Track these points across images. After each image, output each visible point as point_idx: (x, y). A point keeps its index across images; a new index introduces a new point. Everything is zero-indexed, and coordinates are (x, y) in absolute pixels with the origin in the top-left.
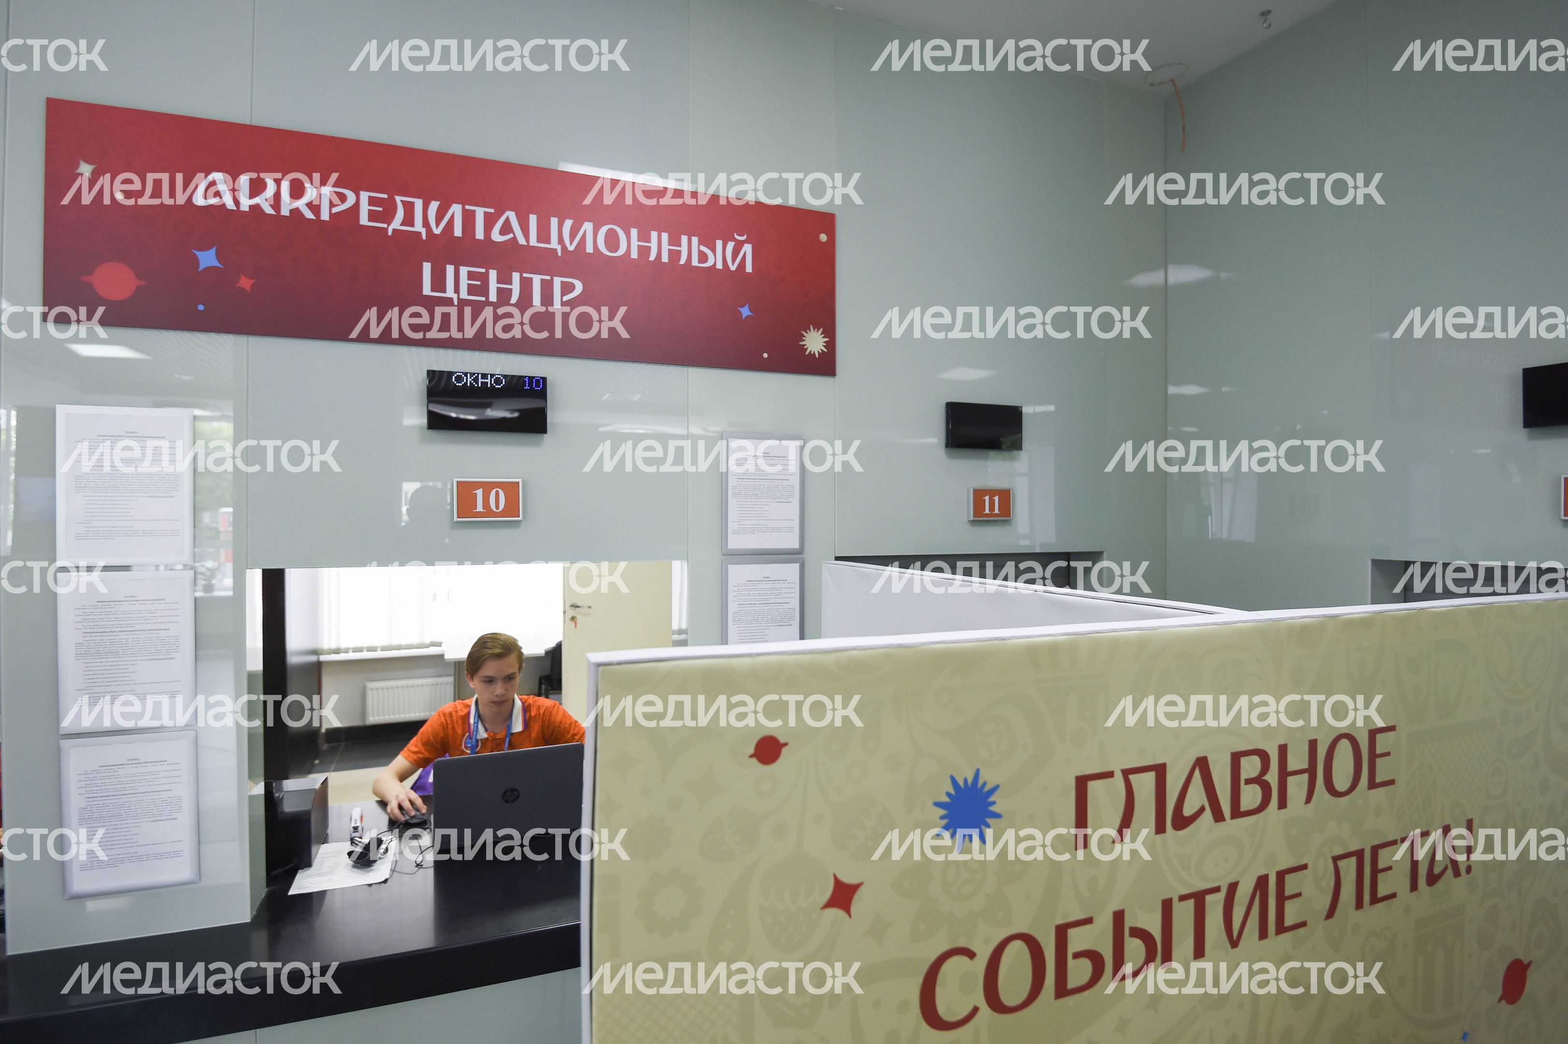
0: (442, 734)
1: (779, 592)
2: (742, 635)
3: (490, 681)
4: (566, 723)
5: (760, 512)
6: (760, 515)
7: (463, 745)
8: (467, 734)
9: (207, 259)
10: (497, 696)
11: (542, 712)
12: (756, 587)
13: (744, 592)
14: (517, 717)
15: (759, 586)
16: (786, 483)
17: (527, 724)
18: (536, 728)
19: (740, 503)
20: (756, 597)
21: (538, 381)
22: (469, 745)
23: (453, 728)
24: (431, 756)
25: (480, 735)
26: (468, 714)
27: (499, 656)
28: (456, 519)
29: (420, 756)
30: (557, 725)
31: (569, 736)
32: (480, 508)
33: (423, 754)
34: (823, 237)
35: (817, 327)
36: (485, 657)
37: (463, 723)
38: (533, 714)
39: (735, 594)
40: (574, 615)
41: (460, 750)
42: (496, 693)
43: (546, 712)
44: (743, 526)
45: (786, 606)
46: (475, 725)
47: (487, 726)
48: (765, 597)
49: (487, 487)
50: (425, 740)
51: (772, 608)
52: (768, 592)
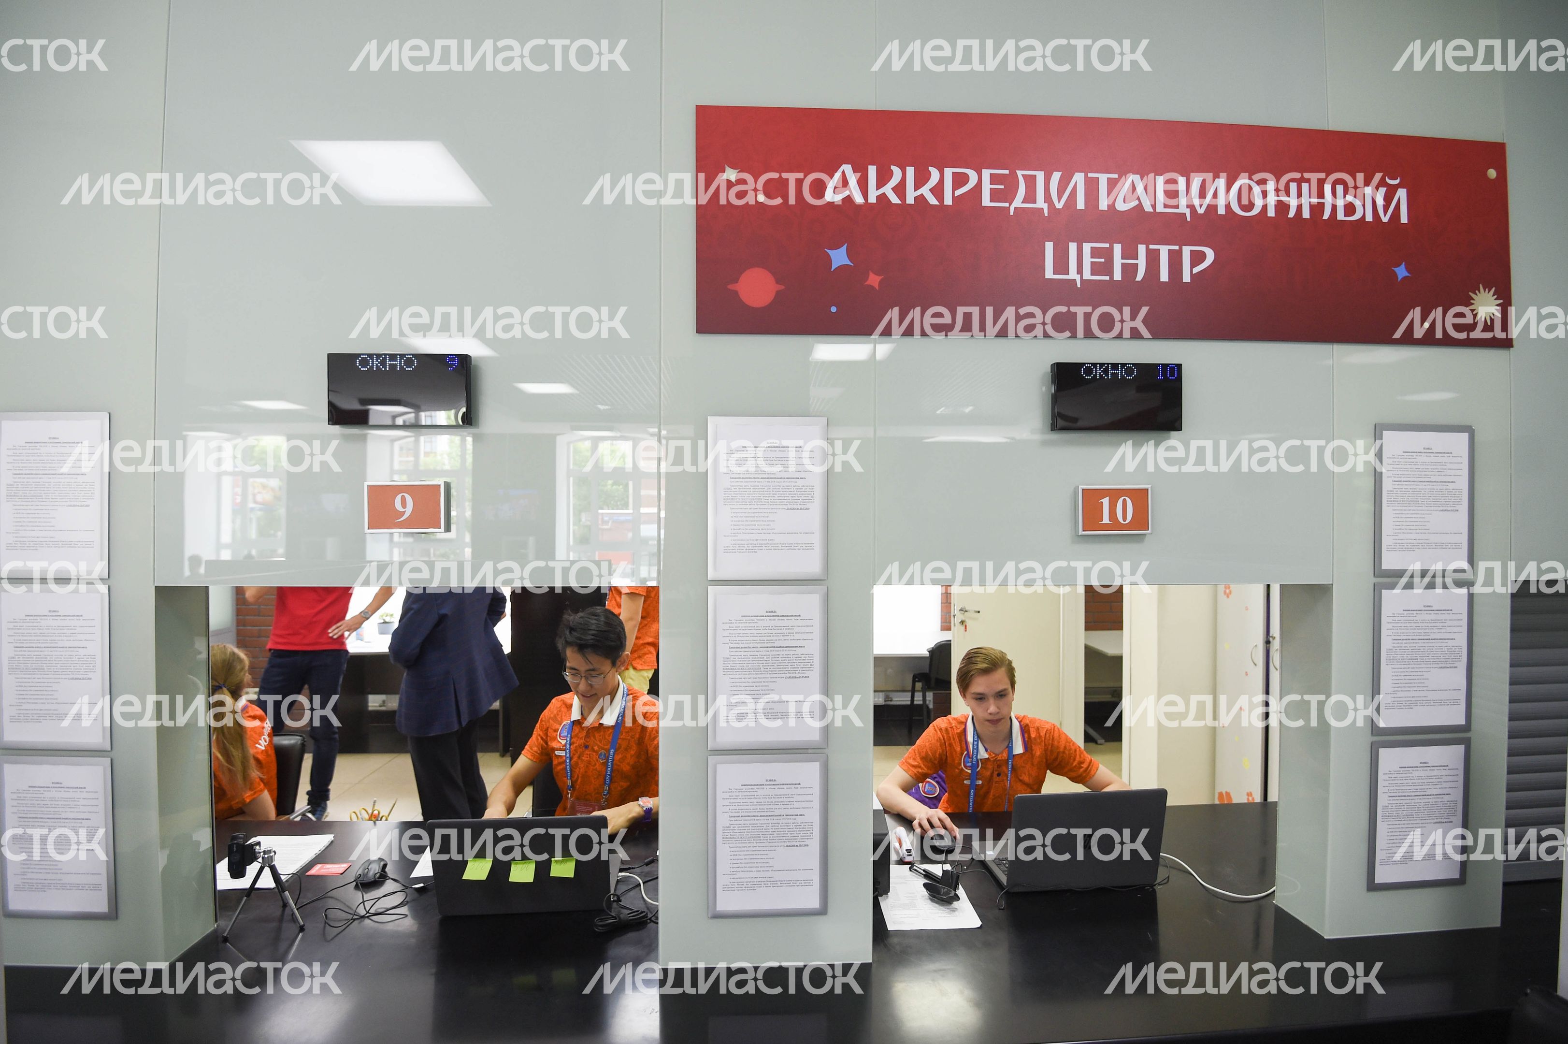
0: (939, 751)
1: (1442, 624)
2: (1397, 678)
3: (981, 698)
4: (1071, 749)
5: (1421, 524)
6: (1420, 527)
7: (962, 764)
8: (966, 752)
9: (839, 257)
10: (990, 714)
11: (1043, 734)
12: (1415, 618)
13: (1401, 625)
14: (1017, 738)
15: (1419, 617)
16: (1451, 486)
17: (1027, 744)
18: (1038, 751)
19: (1397, 512)
20: (1415, 631)
21: (1172, 369)
22: (969, 764)
23: (951, 745)
24: (929, 772)
25: (980, 755)
26: (965, 731)
27: (986, 671)
28: (1081, 532)
29: (920, 770)
30: (1061, 750)
31: (1075, 764)
32: (1106, 520)
33: (920, 767)
34: (1492, 173)
35: (1487, 287)
36: (972, 673)
37: (960, 741)
38: (1033, 736)
39: (1390, 626)
40: (963, 619)
41: (958, 769)
42: (989, 711)
43: (1047, 735)
44: (1400, 541)
45: (1451, 643)
46: (975, 743)
47: (987, 747)
48: (1425, 631)
49: (1115, 495)
50: (923, 754)
51: (1433, 644)
52: (1429, 625)
